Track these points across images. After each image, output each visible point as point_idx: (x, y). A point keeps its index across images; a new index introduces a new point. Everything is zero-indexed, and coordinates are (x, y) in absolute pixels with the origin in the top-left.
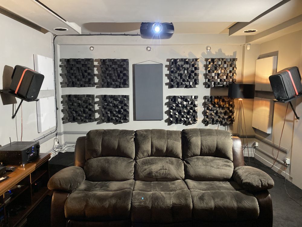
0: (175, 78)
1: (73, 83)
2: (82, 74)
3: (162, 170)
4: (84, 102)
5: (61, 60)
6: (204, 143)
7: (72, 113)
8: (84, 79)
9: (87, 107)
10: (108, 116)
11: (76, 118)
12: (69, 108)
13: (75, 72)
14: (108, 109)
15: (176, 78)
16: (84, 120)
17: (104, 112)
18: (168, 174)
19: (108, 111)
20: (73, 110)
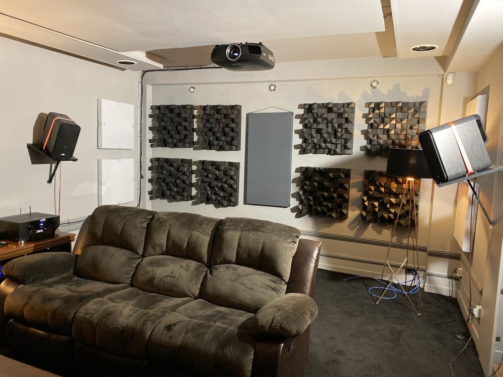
0: (310, 136)
1: (164, 140)
2: (176, 128)
3: (169, 278)
5: (152, 108)
6: (243, 244)
7: (160, 185)
8: (178, 135)
10: (207, 194)
11: (165, 192)
15: (312, 137)
17: (202, 188)
18: (175, 285)
20: (163, 181)
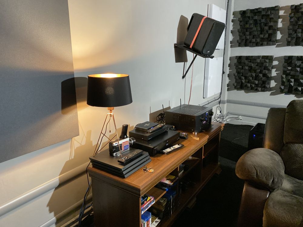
1: (246, 40)
2: (261, 28)
4: (257, 65)
5: (234, 13)
7: (240, 78)
8: (263, 35)
9: (260, 72)
10: (290, 86)
11: (245, 85)
12: (238, 73)
13: (252, 26)
14: (291, 75)
16: (256, 88)
17: (285, 80)
19: (291, 78)
20: (242, 75)
